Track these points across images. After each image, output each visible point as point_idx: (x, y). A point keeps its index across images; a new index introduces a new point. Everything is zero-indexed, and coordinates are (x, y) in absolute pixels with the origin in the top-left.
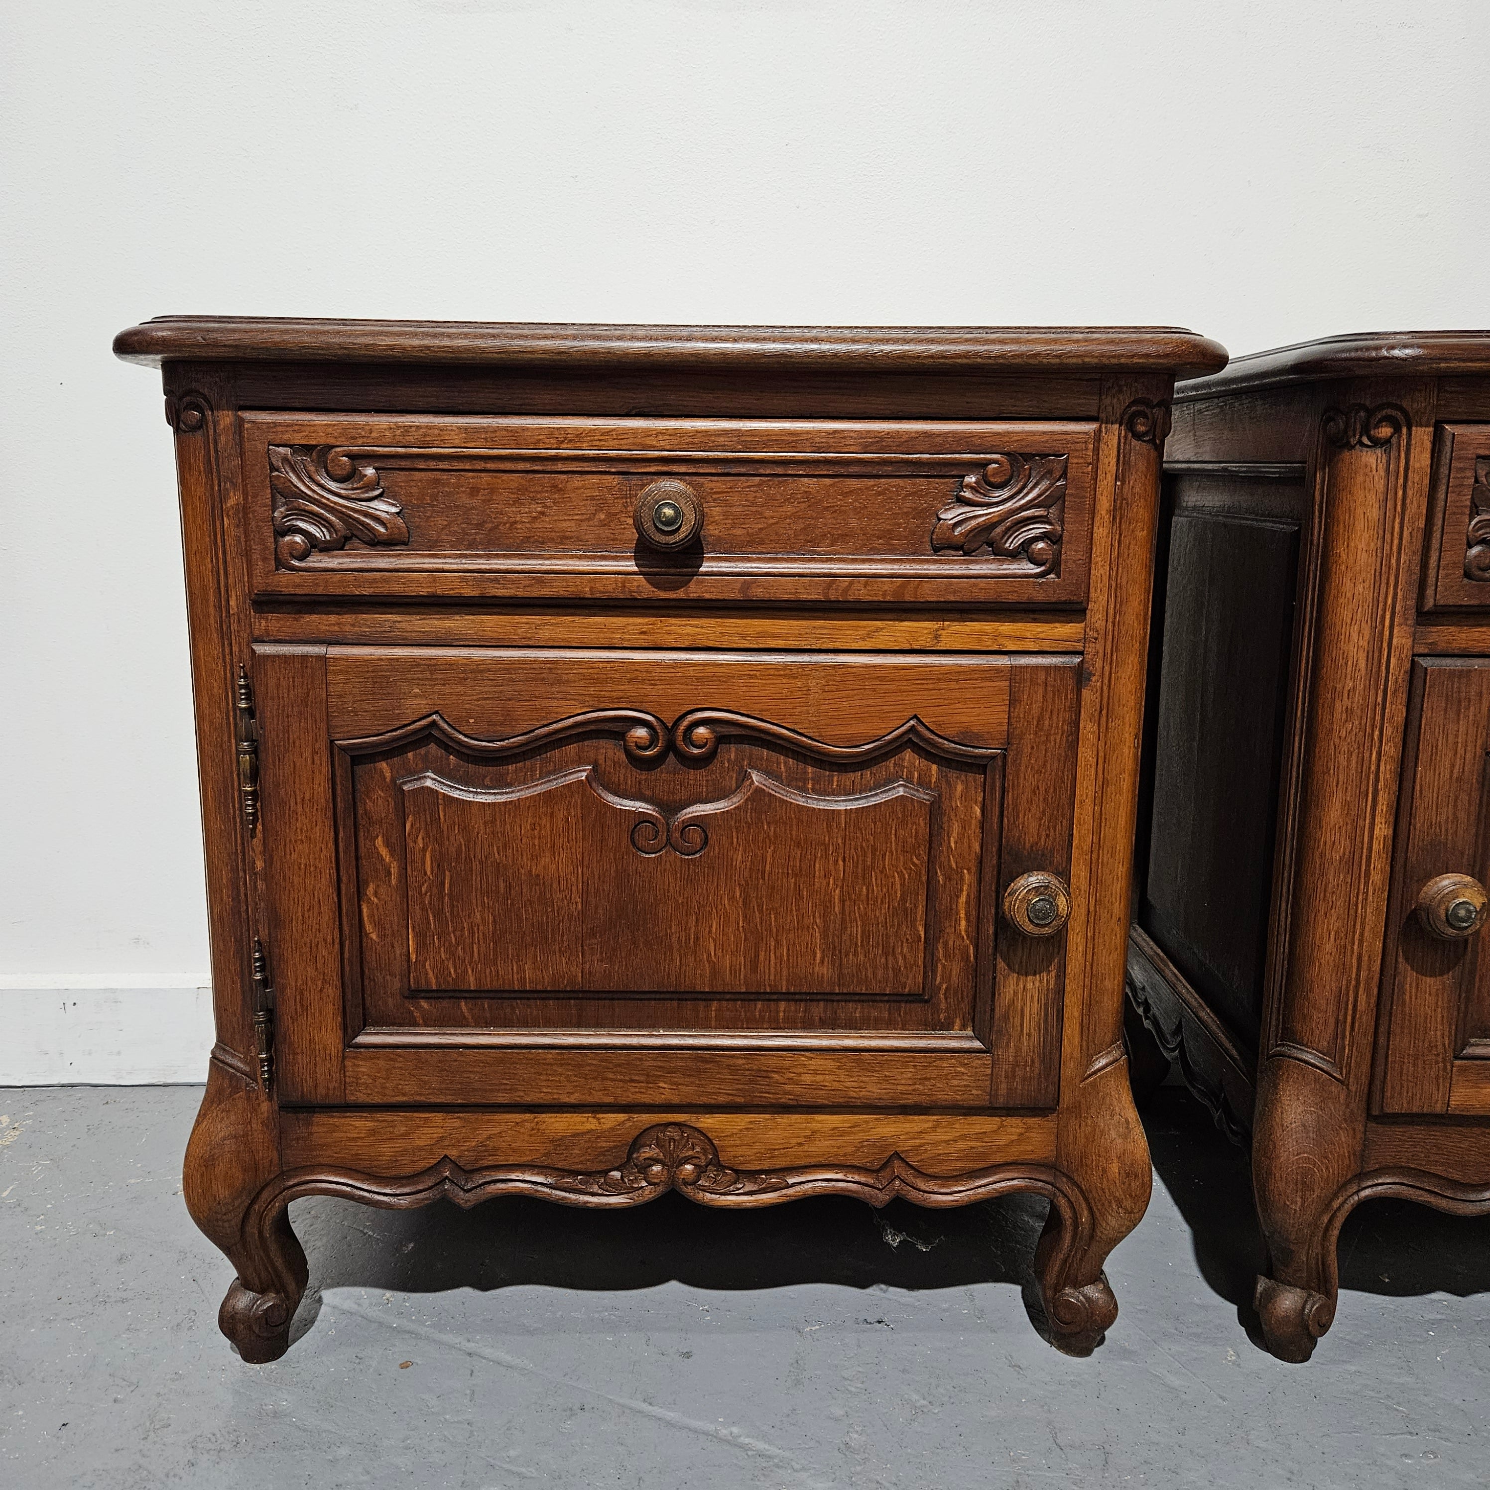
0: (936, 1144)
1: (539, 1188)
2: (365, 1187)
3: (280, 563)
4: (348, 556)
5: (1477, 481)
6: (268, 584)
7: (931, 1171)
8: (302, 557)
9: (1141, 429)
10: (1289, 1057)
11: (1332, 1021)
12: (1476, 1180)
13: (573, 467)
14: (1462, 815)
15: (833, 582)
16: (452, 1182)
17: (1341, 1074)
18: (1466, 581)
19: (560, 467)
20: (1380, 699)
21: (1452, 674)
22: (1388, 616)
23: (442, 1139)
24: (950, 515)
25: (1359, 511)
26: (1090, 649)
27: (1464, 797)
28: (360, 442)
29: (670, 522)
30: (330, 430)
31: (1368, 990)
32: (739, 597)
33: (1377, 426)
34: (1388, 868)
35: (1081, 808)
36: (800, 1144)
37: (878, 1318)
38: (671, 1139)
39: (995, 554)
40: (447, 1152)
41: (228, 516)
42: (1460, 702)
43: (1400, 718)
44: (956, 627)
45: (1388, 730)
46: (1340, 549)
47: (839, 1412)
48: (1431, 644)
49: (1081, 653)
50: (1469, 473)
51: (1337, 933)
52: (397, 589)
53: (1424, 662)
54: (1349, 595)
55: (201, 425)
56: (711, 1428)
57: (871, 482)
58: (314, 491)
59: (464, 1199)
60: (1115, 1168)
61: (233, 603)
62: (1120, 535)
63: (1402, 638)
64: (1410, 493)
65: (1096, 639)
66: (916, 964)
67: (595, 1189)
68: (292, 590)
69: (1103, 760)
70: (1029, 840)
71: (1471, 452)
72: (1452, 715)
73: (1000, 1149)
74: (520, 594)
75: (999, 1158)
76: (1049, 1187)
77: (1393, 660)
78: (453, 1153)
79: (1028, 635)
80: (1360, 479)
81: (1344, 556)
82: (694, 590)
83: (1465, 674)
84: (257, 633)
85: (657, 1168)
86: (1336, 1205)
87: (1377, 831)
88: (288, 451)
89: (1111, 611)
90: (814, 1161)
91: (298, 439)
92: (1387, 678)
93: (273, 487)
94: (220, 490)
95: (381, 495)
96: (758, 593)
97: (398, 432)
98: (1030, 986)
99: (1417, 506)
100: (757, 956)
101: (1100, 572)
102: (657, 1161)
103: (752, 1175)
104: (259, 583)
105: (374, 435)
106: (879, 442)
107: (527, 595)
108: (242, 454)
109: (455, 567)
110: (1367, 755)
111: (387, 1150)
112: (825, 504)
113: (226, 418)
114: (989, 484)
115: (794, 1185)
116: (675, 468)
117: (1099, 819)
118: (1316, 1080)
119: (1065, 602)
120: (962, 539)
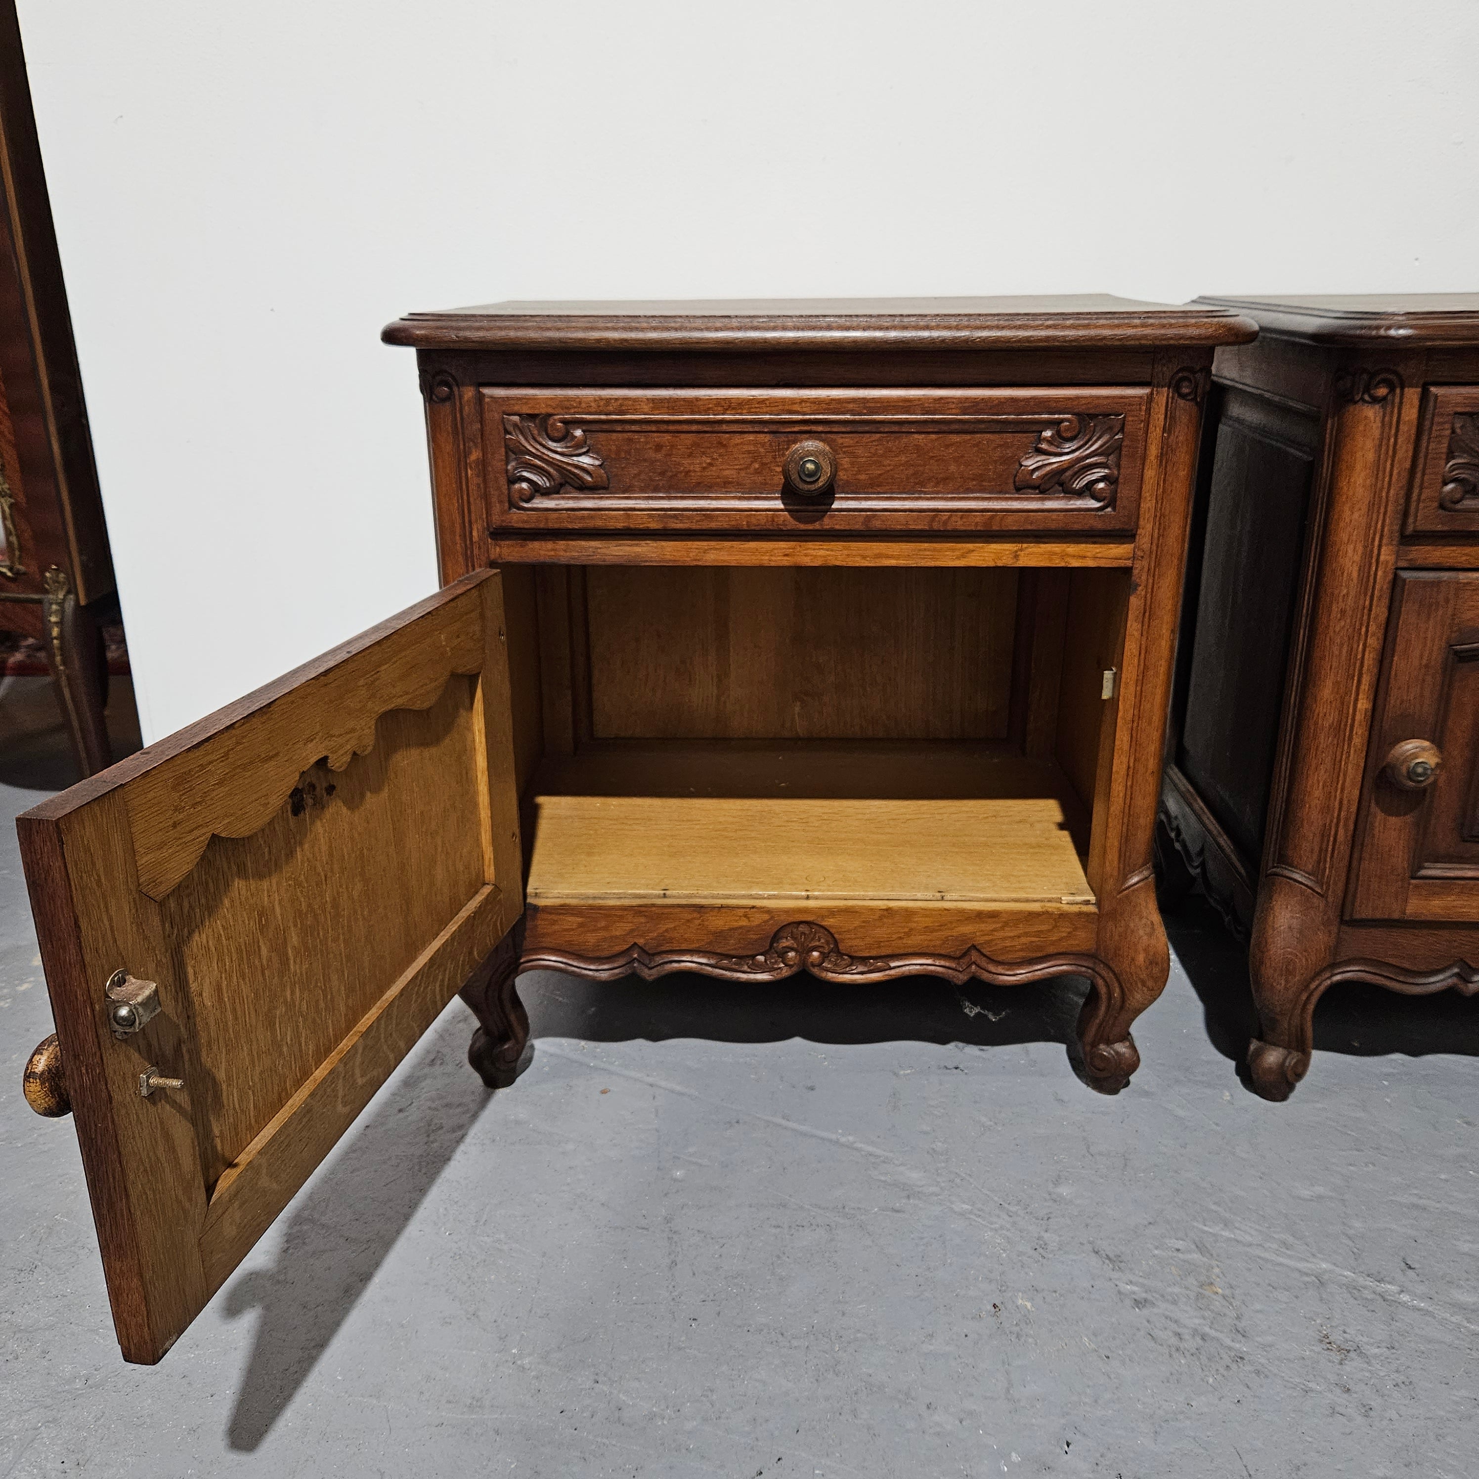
0: (1004, 939)
1: (704, 967)
2: (575, 964)
3: (512, 505)
4: (563, 498)
5: (1453, 432)
6: (503, 521)
7: (1000, 958)
8: (528, 501)
9: (1185, 390)
10: (1282, 876)
11: (1317, 849)
12: (1423, 968)
13: (735, 428)
14: (1427, 693)
15: (936, 516)
16: (639, 961)
17: (1322, 889)
18: (1440, 511)
19: (724, 427)
20: (1367, 603)
21: (1426, 584)
22: (1377, 539)
23: (632, 931)
24: (1031, 463)
25: (1359, 455)
26: (1137, 565)
27: (1429, 679)
28: (572, 411)
29: (811, 474)
30: (549, 403)
31: (1346, 825)
32: (862, 528)
33: (1377, 386)
34: (1367, 733)
35: (1126, 688)
36: (900, 938)
37: (955, 1065)
38: (803, 933)
39: (1065, 493)
40: (636, 940)
41: (471, 468)
42: (1431, 605)
43: (1383, 617)
44: (1032, 548)
45: (1373, 628)
46: (1343, 484)
47: (926, 1128)
48: (1411, 560)
50: (1447, 426)
51: (1325, 782)
52: (599, 523)
53: (1405, 574)
54: (1347, 520)
55: (449, 398)
56: (833, 1137)
57: (968, 437)
58: (537, 450)
59: (649, 974)
60: (1141, 958)
61: (475, 533)
62: (1165, 474)
63: (1387, 555)
64: (1400, 441)
65: (1142, 557)
67: (745, 968)
68: (521, 525)
69: (1145, 651)
71: (1450, 410)
72: (1424, 616)
73: (1053, 943)
74: (694, 527)
75: (1052, 950)
76: (1090, 971)
77: (1380, 573)
78: (641, 941)
79: (1089, 554)
80: (1361, 428)
81: (1345, 488)
82: (827, 523)
83: (1436, 584)
84: (492, 557)
85: (791, 954)
86: (1313, 986)
87: (1359, 706)
88: (516, 418)
89: (1156, 535)
90: (910, 950)
91: (526, 410)
92: (1374, 588)
93: (507, 447)
94: (464, 448)
95: (587, 452)
96: (877, 524)
97: (602, 403)
99: (1405, 451)
101: (1148, 505)
102: (792, 949)
103: (864, 960)
104: (497, 519)
105: (583, 405)
106: (975, 405)
107: (698, 527)
108: (482, 421)
109: (643, 506)
110: (1355, 646)
111: (591, 939)
112: (931, 454)
113: (469, 393)
114: (1060, 438)
115: (894, 968)
116: (814, 428)
117: (1140, 696)
118: (1302, 893)
119: (1118, 530)
120: (1039, 482)
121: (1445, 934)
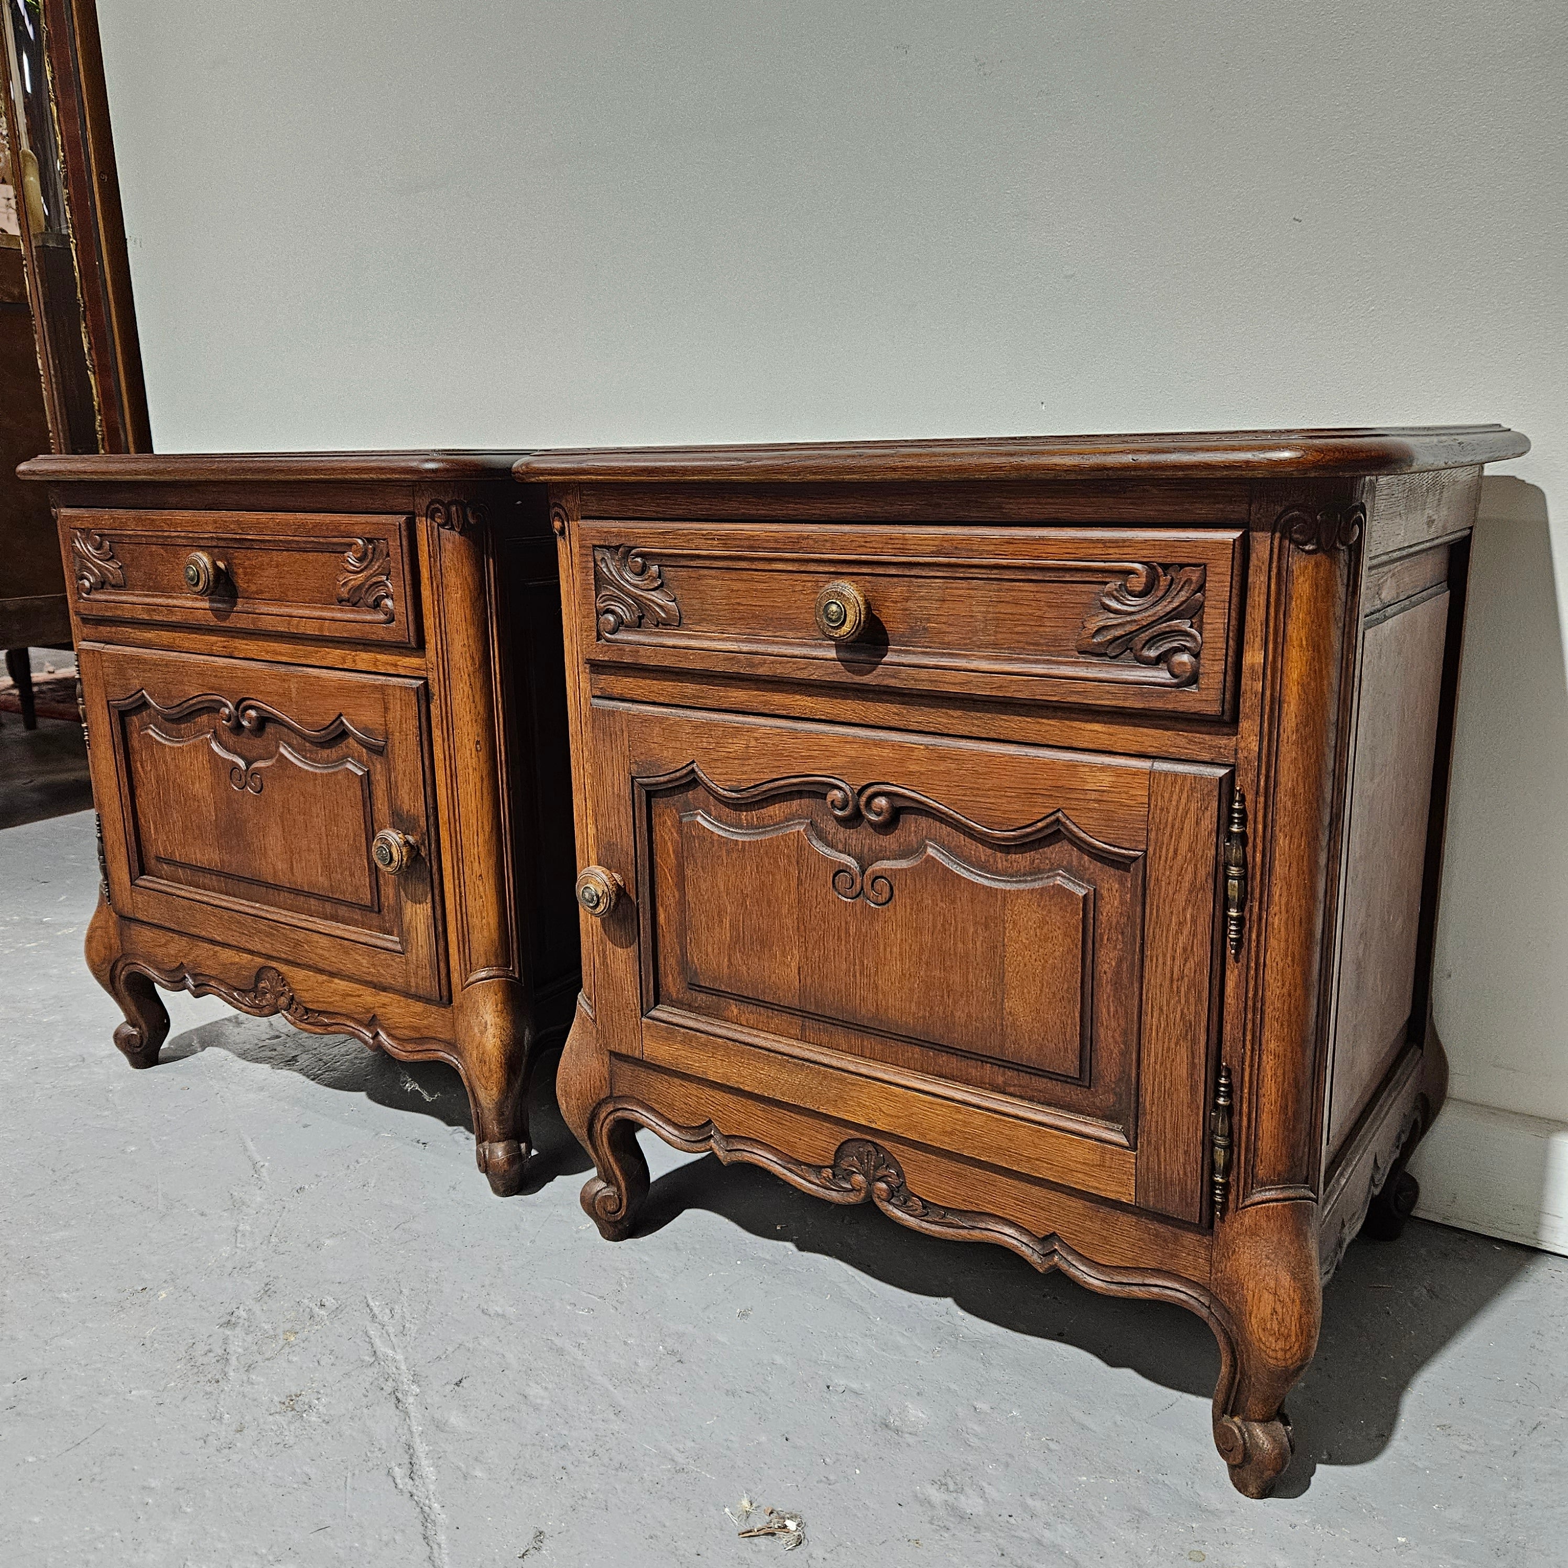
0: (395, 1014)
4: (104, 593)
5: (596, 565)
7: (393, 1033)
9: (440, 520)
11: (588, 972)
12: (682, 1122)
13: (178, 542)
14: (623, 823)
15: (291, 621)
18: (600, 641)
21: (605, 712)
22: (576, 666)
23: (179, 951)
24: (343, 579)
26: (430, 677)
29: (193, 578)
32: (252, 627)
33: (554, 519)
36: (330, 997)
38: (273, 978)
39: (367, 607)
42: (611, 735)
43: (591, 743)
44: (364, 655)
45: (586, 753)
48: (601, 688)
49: (426, 678)
50: (591, 559)
63: (583, 683)
65: (430, 669)
66: (365, 885)
69: (449, 758)
70: (406, 807)
71: (589, 542)
72: (608, 744)
73: (428, 1026)
75: (425, 1033)
77: (582, 699)
78: (185, 962)
79: (398, 663)
82: (233, 621)
83: (612, 713)
86: (601, 1117)
90: (338, 1010)
91: (81, 525)
97: (115, 521)
98: (418, 911)
99: (578, 581)
100: (292, 865)
101: (429, 622)
102: (268, 990)
103: (312, 1012)
109: (140, 601)
119: (398, 642)
120: (347, 596)
121: (693, 1088)
